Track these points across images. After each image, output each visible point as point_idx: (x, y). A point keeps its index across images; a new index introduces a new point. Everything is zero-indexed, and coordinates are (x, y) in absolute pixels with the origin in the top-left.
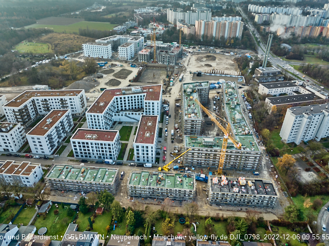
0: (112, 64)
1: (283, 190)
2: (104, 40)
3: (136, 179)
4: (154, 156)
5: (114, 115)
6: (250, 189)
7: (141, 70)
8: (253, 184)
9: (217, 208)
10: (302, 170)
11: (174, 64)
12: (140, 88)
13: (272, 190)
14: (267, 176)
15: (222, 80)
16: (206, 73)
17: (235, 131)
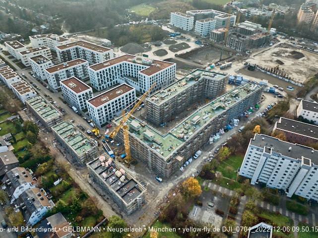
0: (182, 37)
2: (195, 12)
3: (61, 126)
4: (98, 118)
5: (118, 78)
6: (117, 183)
7: (199, 49)
8: (127, 181)
9: (90, 182)
10: (213, 208)
11: (240, 51)
12: (150, 61)
13: (133, 197)
14: (167, 188)
15: (265, 81)
16: (262, 69)
17: (175, 130)
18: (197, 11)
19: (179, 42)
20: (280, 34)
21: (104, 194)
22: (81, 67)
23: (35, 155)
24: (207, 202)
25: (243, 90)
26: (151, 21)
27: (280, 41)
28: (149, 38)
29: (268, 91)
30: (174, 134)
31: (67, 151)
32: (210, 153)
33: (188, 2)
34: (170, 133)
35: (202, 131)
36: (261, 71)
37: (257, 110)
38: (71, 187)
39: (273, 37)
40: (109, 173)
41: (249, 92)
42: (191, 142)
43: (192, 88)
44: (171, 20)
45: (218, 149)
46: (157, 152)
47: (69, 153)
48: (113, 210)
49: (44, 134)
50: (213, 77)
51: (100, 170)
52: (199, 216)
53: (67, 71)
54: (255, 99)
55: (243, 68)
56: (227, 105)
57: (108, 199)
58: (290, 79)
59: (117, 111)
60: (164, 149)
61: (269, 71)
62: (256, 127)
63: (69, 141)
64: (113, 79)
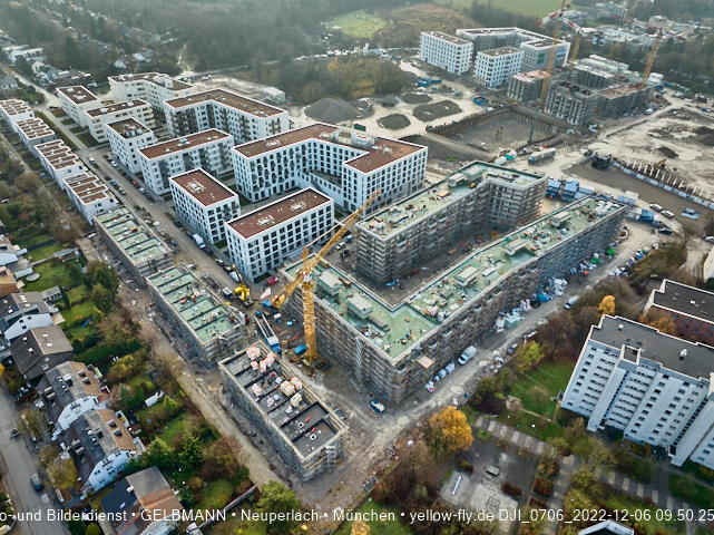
0: (445, 87)
1: (379, 474)
2: (475, 32)
3: (168, 277)
4: (249, 263)
5: (296, 174)
6: (282, 409)
7: (483, 115)
8: (305, 406)
9: (224, 403)
10: (497, 479)
11: (576, 123)
12: (368, 139)
13: (317, 443)
14: (394, 428)
15: (631, 195)
16: (625, 166)
17: (419, 296)
18: (482, 30)
19: (437, 98)
20: (672, 88)
21: (254, 431)
22: (217, 148)
23: (108, 336)
24: (484, 464)
25: (578, 212)
26: (375, 50)
27: (670, 104)
28: (369, 87)
29: (638, 217)
30: (417, 307)
31: (176, 331)
32: (496, 352)
33: (461, 9)
34: (406, 304)
35: (480, 303)
36: (622, 171)
37: (610, 261)
38: (183, 412)
39: (655, 94)
40: (266, 385)
41: (592, 217)
42: (454, 325)
43: (462, 205)
44: (421, 50)
45: (515, 346)
46: (377, 344)
47: (181, 336)
48: (272, 468)
49: (128, 292)
50: (511, 181)
51: (247, 378)
52: (464, 494)
53: (185, 155)
54: (606, 235)
55: (582, 164)
56: (541, 246)
57: (262, 442)
58: (690, 191)
59: (291, 247)
60: (393, 339)
61: (641, 173)
62: (606, 298)
63: (183, 310)
64: (286, 177)
